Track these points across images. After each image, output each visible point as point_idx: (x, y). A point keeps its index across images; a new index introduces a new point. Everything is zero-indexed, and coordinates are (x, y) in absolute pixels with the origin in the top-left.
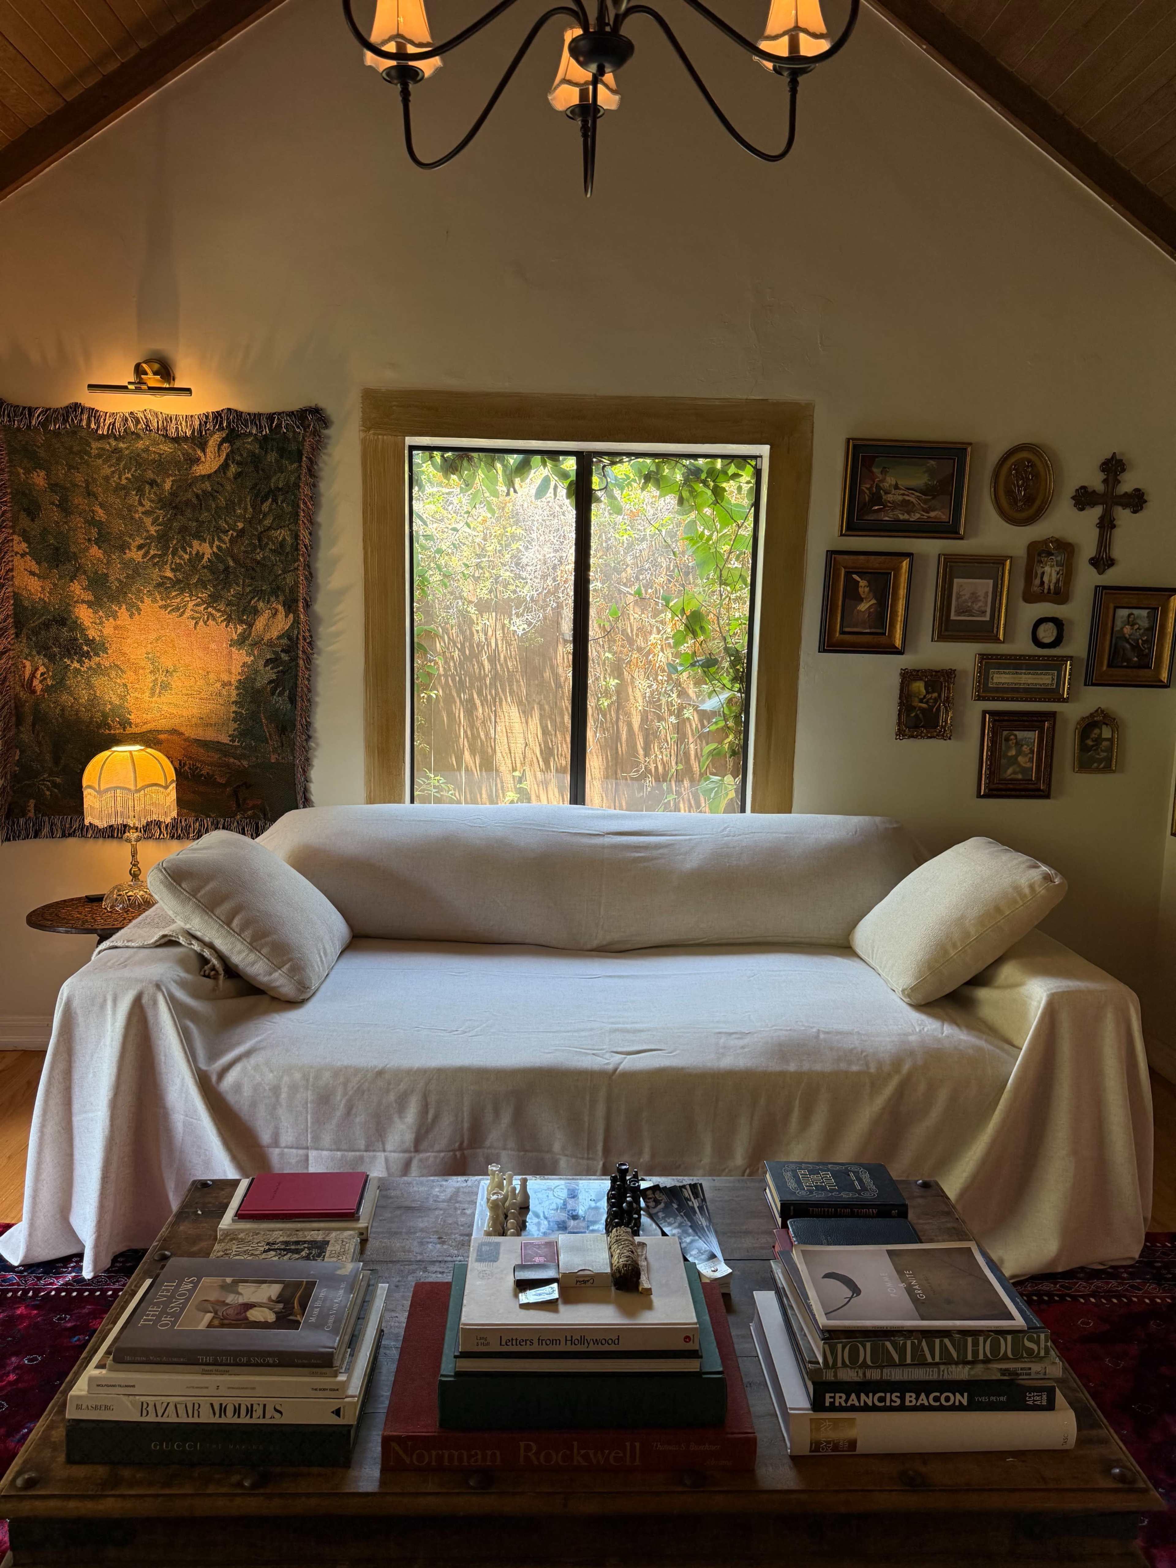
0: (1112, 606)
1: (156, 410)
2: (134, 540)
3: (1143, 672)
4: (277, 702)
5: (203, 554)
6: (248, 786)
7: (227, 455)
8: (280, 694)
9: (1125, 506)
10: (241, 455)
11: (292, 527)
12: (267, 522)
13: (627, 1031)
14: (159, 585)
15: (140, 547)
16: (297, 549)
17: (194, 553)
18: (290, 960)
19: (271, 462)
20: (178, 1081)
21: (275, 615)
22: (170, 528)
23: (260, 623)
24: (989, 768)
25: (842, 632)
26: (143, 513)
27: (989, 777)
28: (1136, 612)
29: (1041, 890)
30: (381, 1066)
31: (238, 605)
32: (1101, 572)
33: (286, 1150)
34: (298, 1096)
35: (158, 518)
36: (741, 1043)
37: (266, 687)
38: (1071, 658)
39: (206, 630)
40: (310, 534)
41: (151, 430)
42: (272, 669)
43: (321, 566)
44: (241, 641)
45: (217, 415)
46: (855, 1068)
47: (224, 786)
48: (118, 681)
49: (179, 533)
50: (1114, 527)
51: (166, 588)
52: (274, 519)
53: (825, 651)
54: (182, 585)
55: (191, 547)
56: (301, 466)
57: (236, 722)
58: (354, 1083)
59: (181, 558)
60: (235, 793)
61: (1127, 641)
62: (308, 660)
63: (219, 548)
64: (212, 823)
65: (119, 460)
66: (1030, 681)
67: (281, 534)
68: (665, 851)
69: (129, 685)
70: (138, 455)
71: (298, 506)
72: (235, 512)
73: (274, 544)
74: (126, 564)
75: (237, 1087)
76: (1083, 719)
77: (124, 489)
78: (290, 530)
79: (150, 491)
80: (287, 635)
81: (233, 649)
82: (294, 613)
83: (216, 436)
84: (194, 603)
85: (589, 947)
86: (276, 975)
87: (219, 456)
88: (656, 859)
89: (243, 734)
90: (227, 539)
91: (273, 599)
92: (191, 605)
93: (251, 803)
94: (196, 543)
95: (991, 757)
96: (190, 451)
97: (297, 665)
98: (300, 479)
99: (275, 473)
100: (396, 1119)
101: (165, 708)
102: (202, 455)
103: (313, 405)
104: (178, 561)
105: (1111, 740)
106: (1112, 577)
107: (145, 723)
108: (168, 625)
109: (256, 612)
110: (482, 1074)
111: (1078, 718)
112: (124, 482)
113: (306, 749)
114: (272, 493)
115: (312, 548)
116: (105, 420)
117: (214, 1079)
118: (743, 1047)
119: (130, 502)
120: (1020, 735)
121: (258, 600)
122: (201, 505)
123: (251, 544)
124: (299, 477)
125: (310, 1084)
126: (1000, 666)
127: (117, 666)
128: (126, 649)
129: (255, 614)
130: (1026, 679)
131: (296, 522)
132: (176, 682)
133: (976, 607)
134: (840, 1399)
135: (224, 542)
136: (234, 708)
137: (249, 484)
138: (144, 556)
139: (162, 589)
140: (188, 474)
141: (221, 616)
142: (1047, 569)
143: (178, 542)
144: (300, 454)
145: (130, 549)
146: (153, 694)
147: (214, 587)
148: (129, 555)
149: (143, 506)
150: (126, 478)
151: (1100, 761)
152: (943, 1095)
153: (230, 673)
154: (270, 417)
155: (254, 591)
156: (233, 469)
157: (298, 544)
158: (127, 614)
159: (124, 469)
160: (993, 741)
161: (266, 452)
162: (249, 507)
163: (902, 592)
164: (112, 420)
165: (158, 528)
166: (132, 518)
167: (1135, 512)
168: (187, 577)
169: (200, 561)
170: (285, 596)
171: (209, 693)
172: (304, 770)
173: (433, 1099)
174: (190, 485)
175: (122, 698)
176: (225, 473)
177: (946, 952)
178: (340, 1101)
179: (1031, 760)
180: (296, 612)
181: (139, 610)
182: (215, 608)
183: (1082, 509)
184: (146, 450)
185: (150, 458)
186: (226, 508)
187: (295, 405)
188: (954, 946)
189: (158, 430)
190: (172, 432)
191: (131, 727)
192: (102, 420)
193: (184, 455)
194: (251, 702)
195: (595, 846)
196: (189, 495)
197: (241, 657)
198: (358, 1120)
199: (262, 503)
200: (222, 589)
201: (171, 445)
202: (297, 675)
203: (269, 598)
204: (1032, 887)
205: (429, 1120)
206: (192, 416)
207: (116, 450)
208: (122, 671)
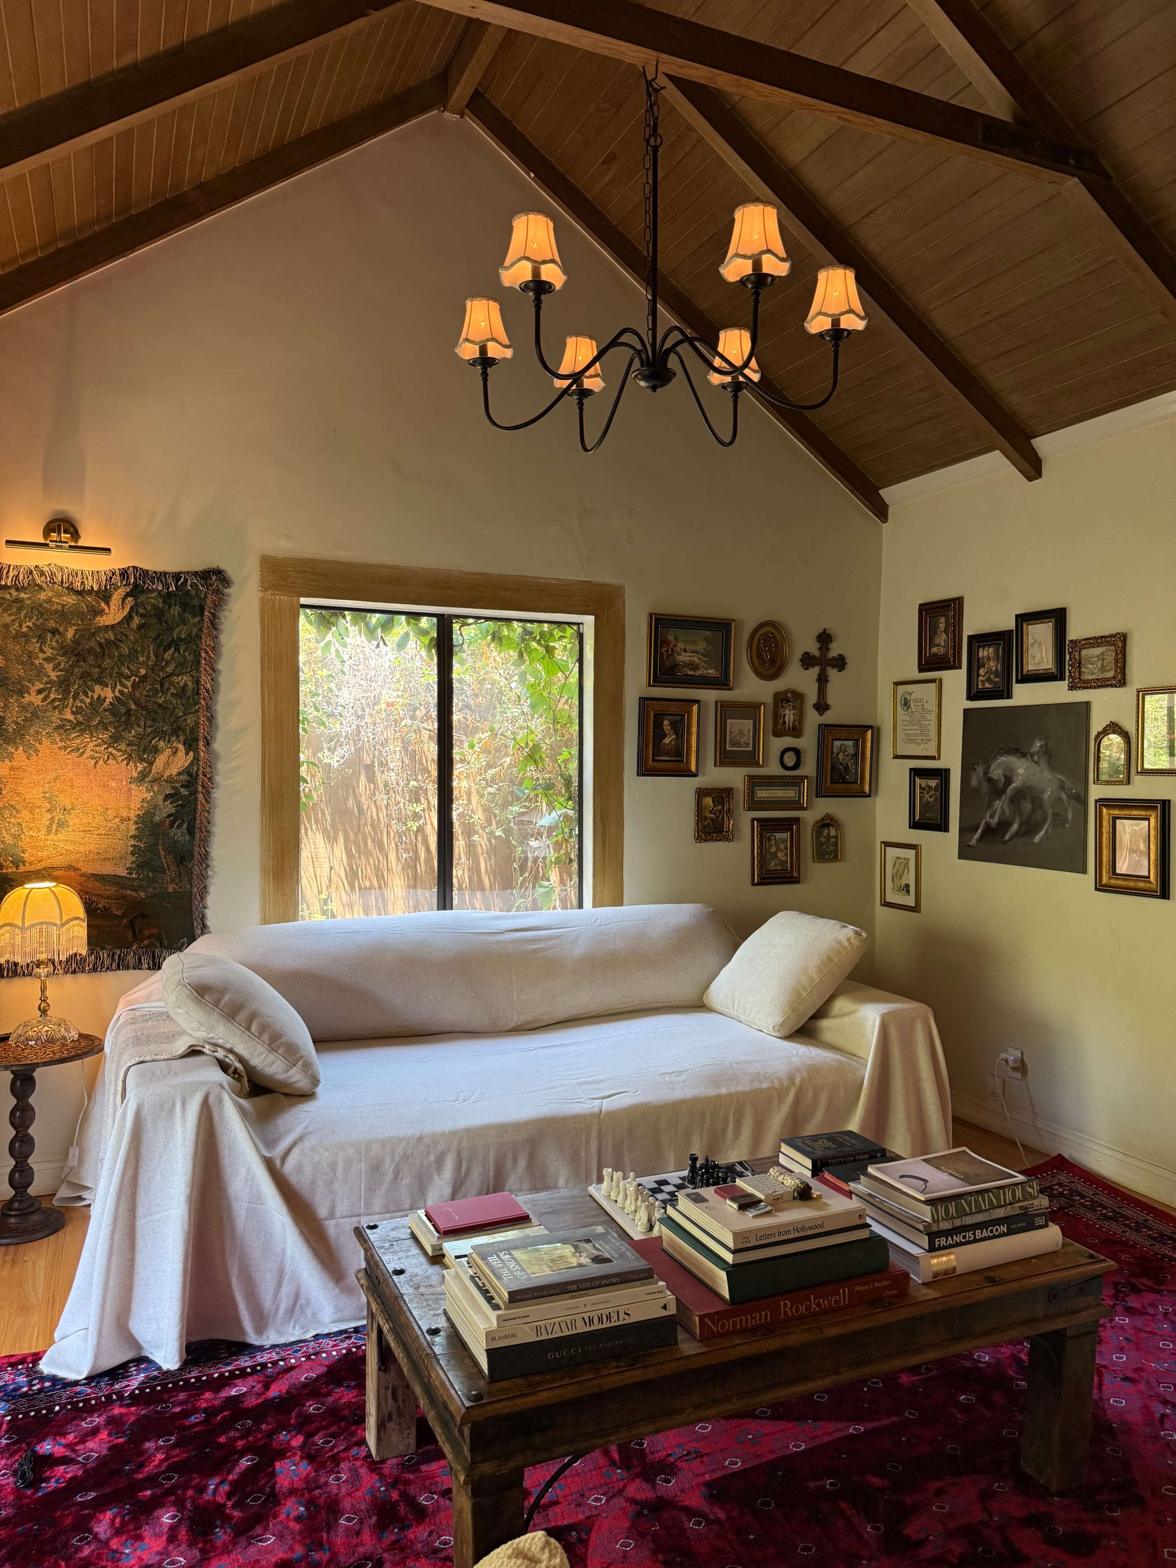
0: (831, 738)
1: (60, 565)
2: (33, 685)
3: (853, 786)
4: (175, 835)
5: (105, 698)
6: (144, 916)
7: (131, 608)
8: (179, 827)
9: (833, 667)
10: (145, 608)
11: (194, 673)
12: (169, 669)
13: (588, 1083)
14: (59, 727)
15: (39, 692)
16: (198, 694)
17: (95, 697)
18: (301, 1057)
19: (174, 615)
20: (243, 1171)
21: (175, 753)
22: (72, 674)
23: (160, 761)
24: (759, 862)
25: (654, 760)
26: (43, 659)
27: (759, 870)
28: (845, 742)
29: (855, 942)
30: (418, 1133)
31: (139, 745)
32: (821, 714)
33: (341, 1220)
34: (353, 1168)
35: (59, 664)
36: (681, 1078)
37: (165, 821)
38: (806, 777)
39: (106, 768)
40: (212, 680)
41: (54, 583)
42: (171, 803)
43: (220, 708)
44: (142, 778)
45: (124, 573)
46: (765, 1085)
47: (120, 918)
48: (12, 820)
49: (81, 678)
50: (827, 681)
51: (66, 730)
52: (176, 667)
53: (644, 775)
54: (82, 726)
55: (93, 691)
56: (203, 620)
57: (133, 855)
58: (399, 1150)
59: (82, 701)
60: (132, 924)
61: (842, 764)
62: (208, 794)
63: (121, 692)
64: (108, 955)
65: (20, 609)
66: (782, 795)
67: (184, 680)
68: (556, 941)
69: (24, 825)
70: (40, 605)
71: (200, 655)
72: (137, 659)
73: (175, 687)
74: (24, 708)
75: (299, 1168)
76: (817, 822)
77: (25, 636)
78: (191, 676)
79: (51, 639)
80: (187, 771)
81: (133, 786)
82: (194, 751)
83: (120, 590)
84: (94, 743)
85: (506, 1028)
86: (292, 1072)
87: (123, 608)
88: (551, 948)
89: (140, 866)
90: (129, 684)
91: (174, 738)
92: (91, 745)
93: (147, 933)
94: (97, 688)
95: (761, 854)
96: (94, 603)
97: (196, 799)
98: (202, 631)
99: (178, 626)
100: (436, 1177)
101: (61, 845)
102: (105, 607)
103: (215, 566)
104: (79, 705)
105: (836, 837)
106: (829, 717)
107: (40, 861)
108: (67, 764)
109: (156, 751)
110: (502, 1128)
111: (813, 822)
112: (24, 629)
113: (203, 877)
114: (175, 643)
115: (212, 694)
116: (8, 572)
117: (278, 1163)
118: (684, 1082)
119: (31, 649)
120: (778, 836)
121: (159, 740)
122: (104, 652)
123: (153, 689)
124: (201, 630)
125: (363, 1155)
126: (761, 784)
127: (12, 806)
128: (21, 789)
129: (156, 753)
130: (780, 793)
131: (198, 670)
132: (73, 820)
133: (743, 740)
134: (943, 1241)
135: (126, 687)
136: (132, 842)
137: (153, 634)
138: (44, 700)
139: (62, 731)
140: (92, 624)
141: (121, 756)
142: (787, 712)
143: (79, 687)
144: (202, 609)
145: (29, 693)
146: (49, 832)
147: (115, 728)
148: (27, 699)
149: (44, 652)
150: (27, 627)
151: (829, 853)
152: (824, 1098)
153: (130, 809)
154: (177, 576)
155: (155, 731)
156: (136, 621)
157: (199, 688)
158: (24, 756)
159: (25, 618)
160: (761, 841)
161: (170, 607)
162: (152, 655)
163: (694, 730)
164: (15, 573)
165: (58, 674)
166: (32, 664)
167: (840, 671)
168: (89, 719)
169: (101, 705)
170: (186, 736)
171: (107, 829)
172: (202, 898)
173: (465, 1155)
174: (93, 635)
175: (16, 837)
176: (128, 624)
177: (800, 995)
178: (388, 1168)
179: (786, 855)
180: (196, 751)
181: (37, 751)
182: (115, 748)
183: (807, 669)
184: (49, 601)
185: (53, 608)
186: (129, 655)
187: (199, 567)
188: (805, 989)
189: (62, 582)
190: (78, 586)
191: (24, 865)
192: (5, 572)
193: (87, 606)
194: (149, 835)
195: (498, 942)
196: (93, 643)
197: (141, 794)
198: (403, 1183)
199: (165, 652)
200: (123, 731)
201: (74, 598)
202: (195, 809)
203: (169, 738)
204: (849, 940)
205: (463, 1173)
206: (98, 572)
207: (17, 600)
208: (18, 811)
